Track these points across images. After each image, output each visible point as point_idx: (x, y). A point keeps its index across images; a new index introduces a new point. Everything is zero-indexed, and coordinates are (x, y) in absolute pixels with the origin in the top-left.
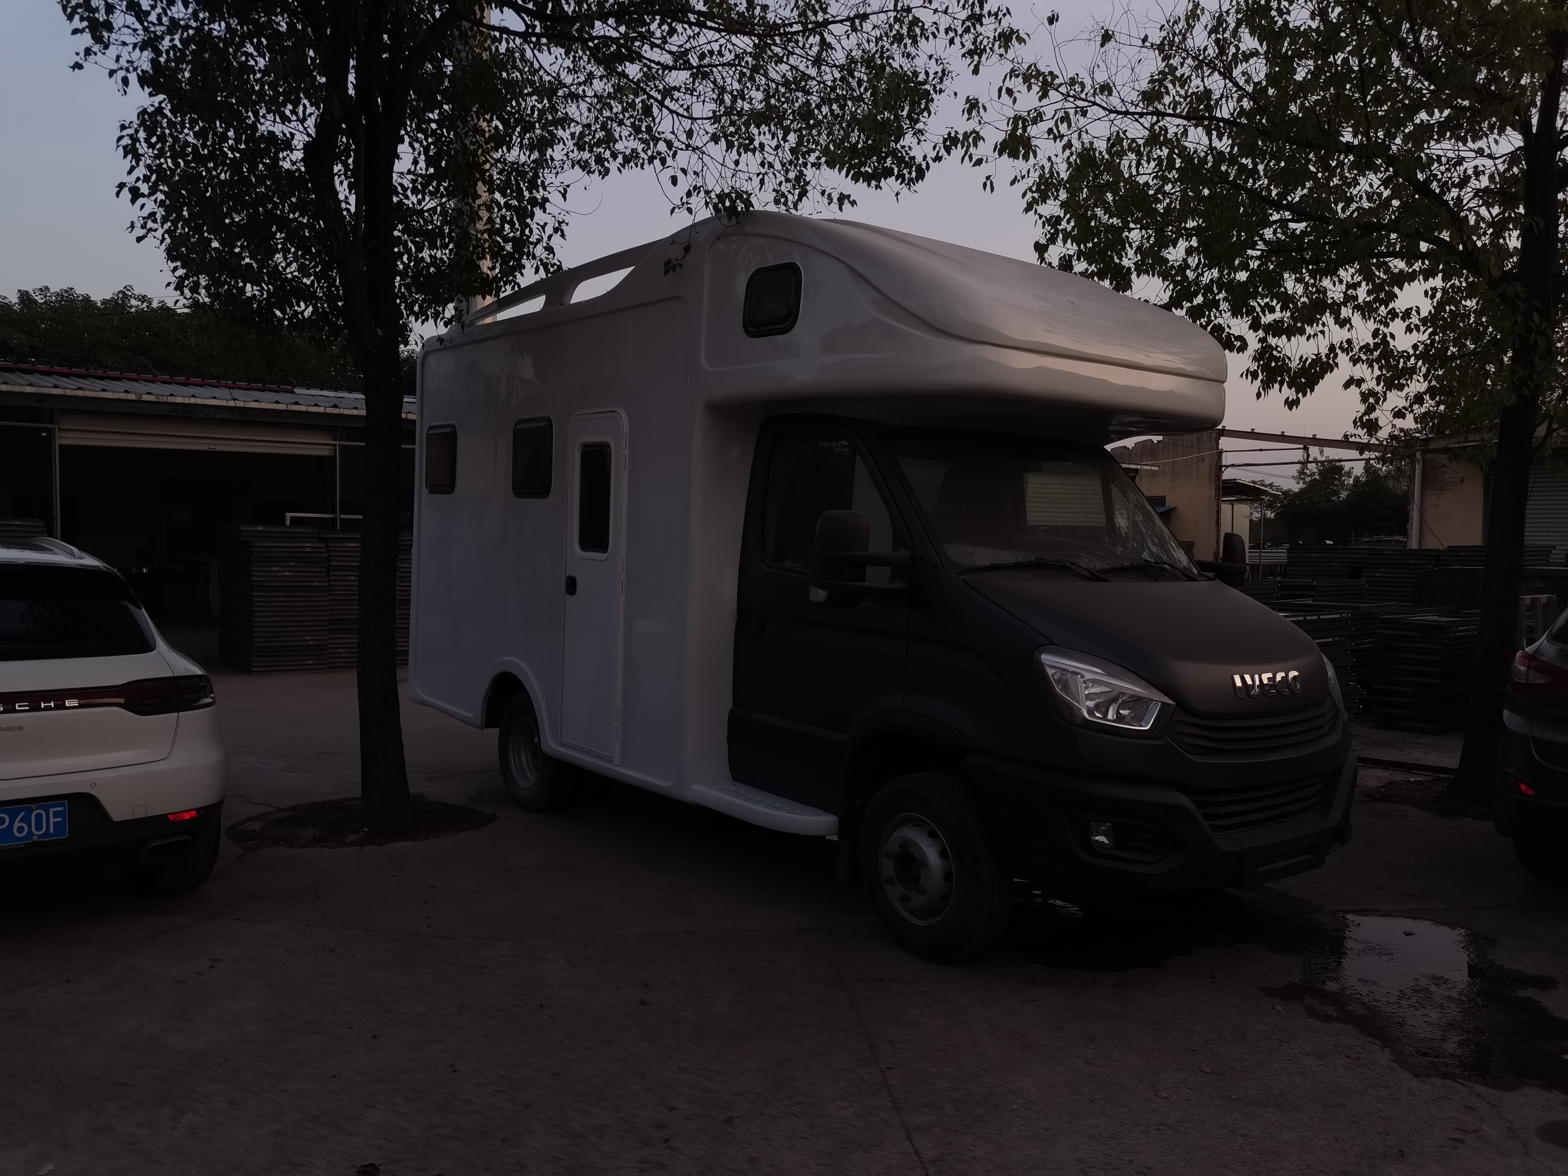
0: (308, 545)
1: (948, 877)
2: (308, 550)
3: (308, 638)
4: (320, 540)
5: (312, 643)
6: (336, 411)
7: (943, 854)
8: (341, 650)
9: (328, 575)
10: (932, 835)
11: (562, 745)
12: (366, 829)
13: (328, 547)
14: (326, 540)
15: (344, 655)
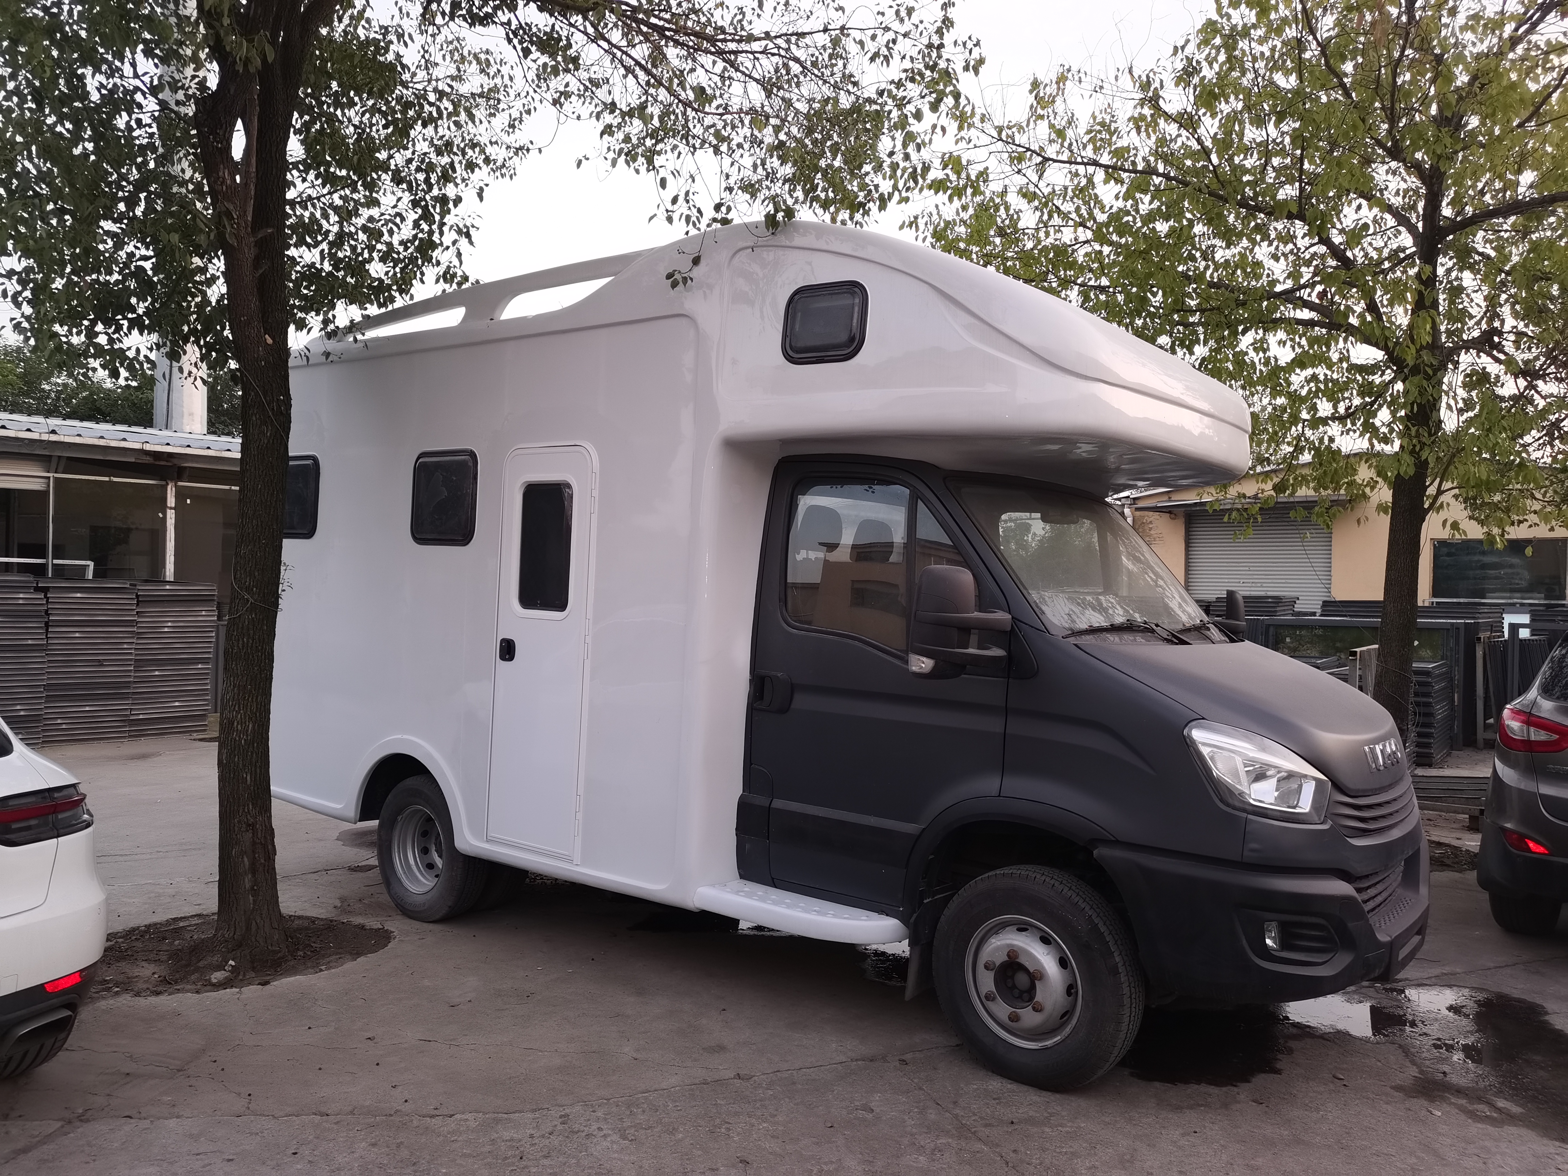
0: (21, 596)
1: (1070, 990)
2: (21, 602)
3: (18, 707)
4: (37, 589)
5: (22, 713)
6: (53, 438)
7: (1063, 963)
8: (59, 721)
9: (47, 630)
10: (1045, 940)
11: (488, 841)
12: (232, 963)
13: (48, 598)
14: (45, 590)
15: (64, 726)
